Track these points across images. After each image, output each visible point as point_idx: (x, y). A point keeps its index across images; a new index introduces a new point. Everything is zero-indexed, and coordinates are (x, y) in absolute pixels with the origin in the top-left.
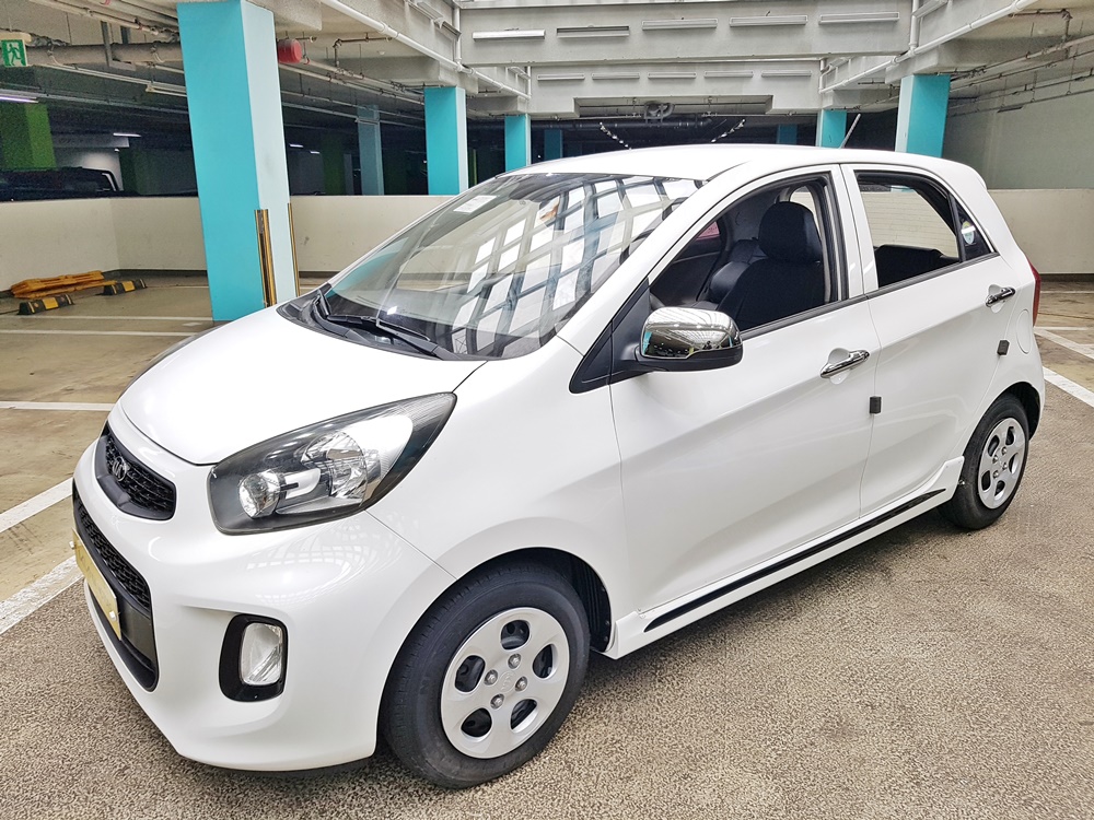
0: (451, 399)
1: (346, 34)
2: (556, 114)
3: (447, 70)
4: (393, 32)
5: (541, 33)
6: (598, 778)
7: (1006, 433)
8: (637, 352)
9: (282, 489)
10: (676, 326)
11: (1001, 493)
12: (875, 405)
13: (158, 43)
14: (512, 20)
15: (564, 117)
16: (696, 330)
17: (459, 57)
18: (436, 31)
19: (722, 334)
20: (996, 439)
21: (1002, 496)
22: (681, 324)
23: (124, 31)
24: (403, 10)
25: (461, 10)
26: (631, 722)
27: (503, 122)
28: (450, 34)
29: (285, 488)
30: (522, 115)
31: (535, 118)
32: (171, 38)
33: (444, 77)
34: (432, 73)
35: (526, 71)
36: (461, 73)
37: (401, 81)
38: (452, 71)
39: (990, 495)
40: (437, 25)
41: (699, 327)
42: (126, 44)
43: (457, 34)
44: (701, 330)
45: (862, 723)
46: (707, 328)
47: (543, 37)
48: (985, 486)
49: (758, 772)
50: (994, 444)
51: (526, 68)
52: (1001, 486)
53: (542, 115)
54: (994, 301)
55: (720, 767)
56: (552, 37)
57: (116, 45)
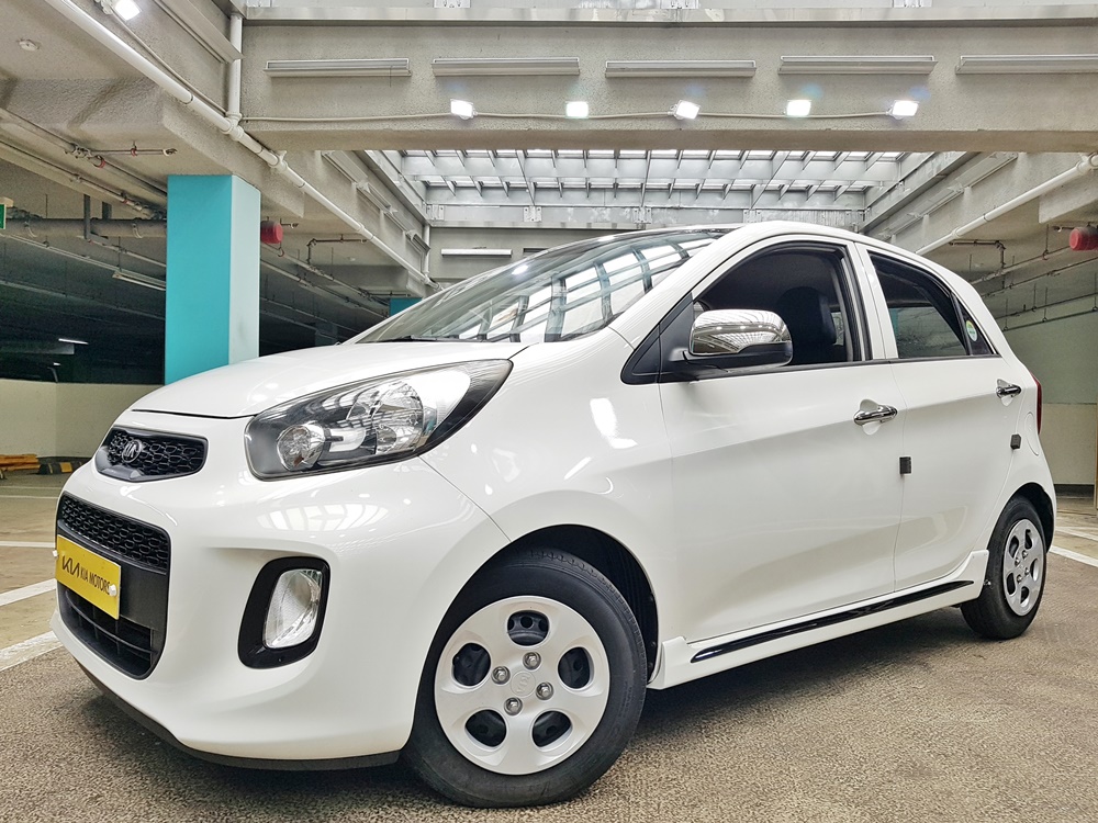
0: (508, 365)
1: (319, 234)
3: (415, 280)
4: (368, 234)
5: (508, 252)
6: (659, 805)
7: (1024, 537)
8: (686, 353)
9: (327, 440)
10: (719, 328)
11: (1027, 601)
12: (905, 465)
13: (139, 220)
14: (479, 240)
16: (739, 331)
17: (427, 270)
18: (408, 243)
19: (772, 335)
20: (1015, 541)
21: (1027, 605)
22: (724, 325)
23: (106, 207)
24: (379, 217)
25: (431, 228)
26: (684, 766)
28: (419, 248)
29: (330, 440)
32: (153, 215)
33: (410, 286)
34: (401, 283)
36: (427, 285)
37: (366, 289)
38: (419, 283)
39: (1017, 599)
40: (408, 237)
41: (743, 328)
42: (106, 219)
43: (426, 249)
44: (746, 331)
45: (938, 766)
46: (752, 328)
47: (510, 256)
48: (1011, 590)
49: (836, 801)
50: (1014, 547)
52: (1025, 593)
54: (1003, 392)
55: (794, 798)
56: (519, 256)
57: (95, 220)
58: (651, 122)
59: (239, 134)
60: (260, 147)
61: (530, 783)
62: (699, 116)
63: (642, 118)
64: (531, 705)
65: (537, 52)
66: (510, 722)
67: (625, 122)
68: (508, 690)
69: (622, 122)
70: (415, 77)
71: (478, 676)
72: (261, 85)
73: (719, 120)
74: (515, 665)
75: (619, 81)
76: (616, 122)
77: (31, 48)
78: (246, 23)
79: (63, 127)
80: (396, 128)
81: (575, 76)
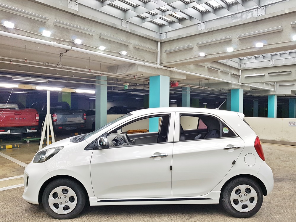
2: (285, 95)
3: (235, 85)
14: (255, 72)
15: (289, 95)
17: (240, 81)
18: (231, 76)
25: (241, 70)
27: (267, 97)
28: (236, 76)
30: (273, 95)
31: (278, 96)
33: (234, 87)
35: (275, 83)
36: (241, 85)
38: (237, 85)
40: (231, 74)
43: (239, 76)
47: (264, 75)
51: (275, 82)
53: (280, 95)
56: (267, 75)
58: (251, 49)
59: (160, 67)
60: (167, 68)
61: (61, 216)
62: (264, 45)
63: (249, 49)
64: (64, 203)
65: (222, 36)
66: (60, 205)
67: (244, 50)
68: (61, 200)
69: (243, 50)
70: (194, 48)
71: (56, 197)
72: (164, 55)
73: (272, 45)
74: (62, 197)
75: (242, 40)
76: (242, 51)
77: (115, 62)
78: (161, 43)
79: (125, 73)
80: (190, 61)
81: (231, 40)
